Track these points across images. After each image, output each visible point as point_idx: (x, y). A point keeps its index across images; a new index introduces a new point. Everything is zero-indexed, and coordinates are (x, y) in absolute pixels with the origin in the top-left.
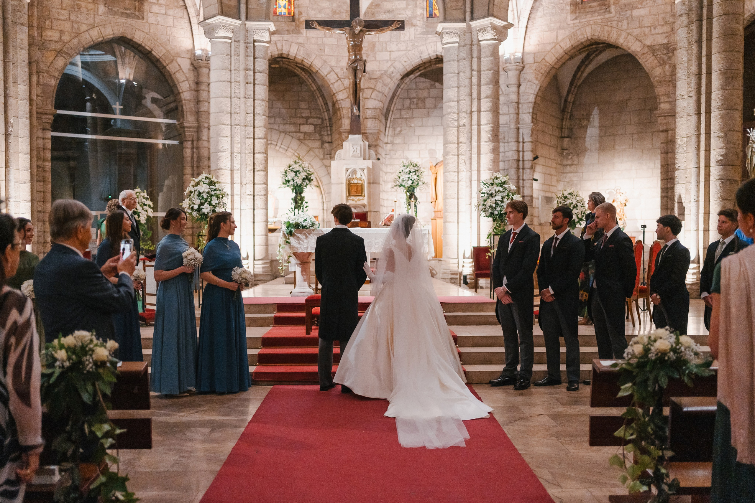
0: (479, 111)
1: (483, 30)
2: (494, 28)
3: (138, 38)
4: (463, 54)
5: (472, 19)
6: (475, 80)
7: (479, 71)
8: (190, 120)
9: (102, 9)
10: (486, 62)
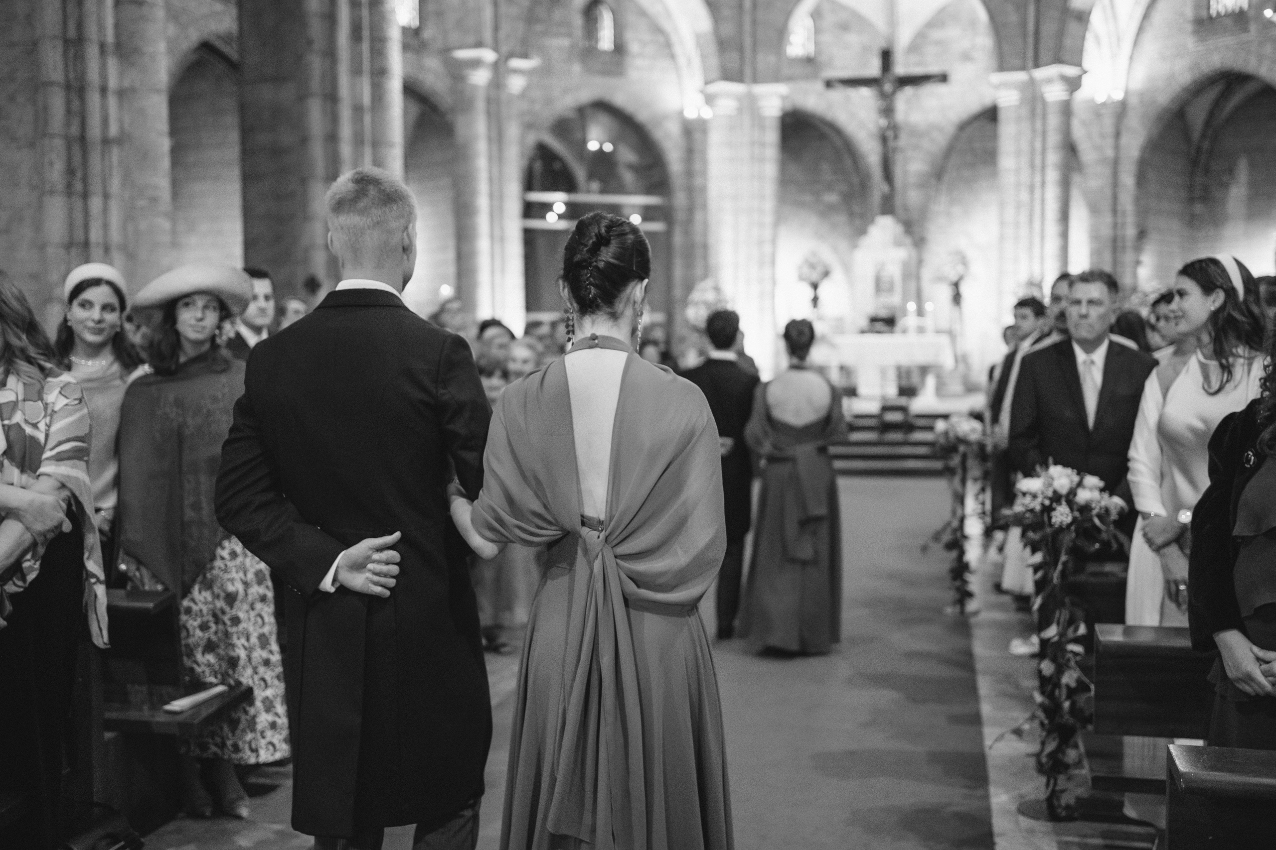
0: (1043, 184)
1: (1049, 81)
2: (1064, 79)
3: (620, 99)
4: (1025, 111)
5: (1037, 65)
6: (1038, 145)
7: (1044, 134)
8: (680, 199)
9: (577, 68)
10: (1054, 121)
